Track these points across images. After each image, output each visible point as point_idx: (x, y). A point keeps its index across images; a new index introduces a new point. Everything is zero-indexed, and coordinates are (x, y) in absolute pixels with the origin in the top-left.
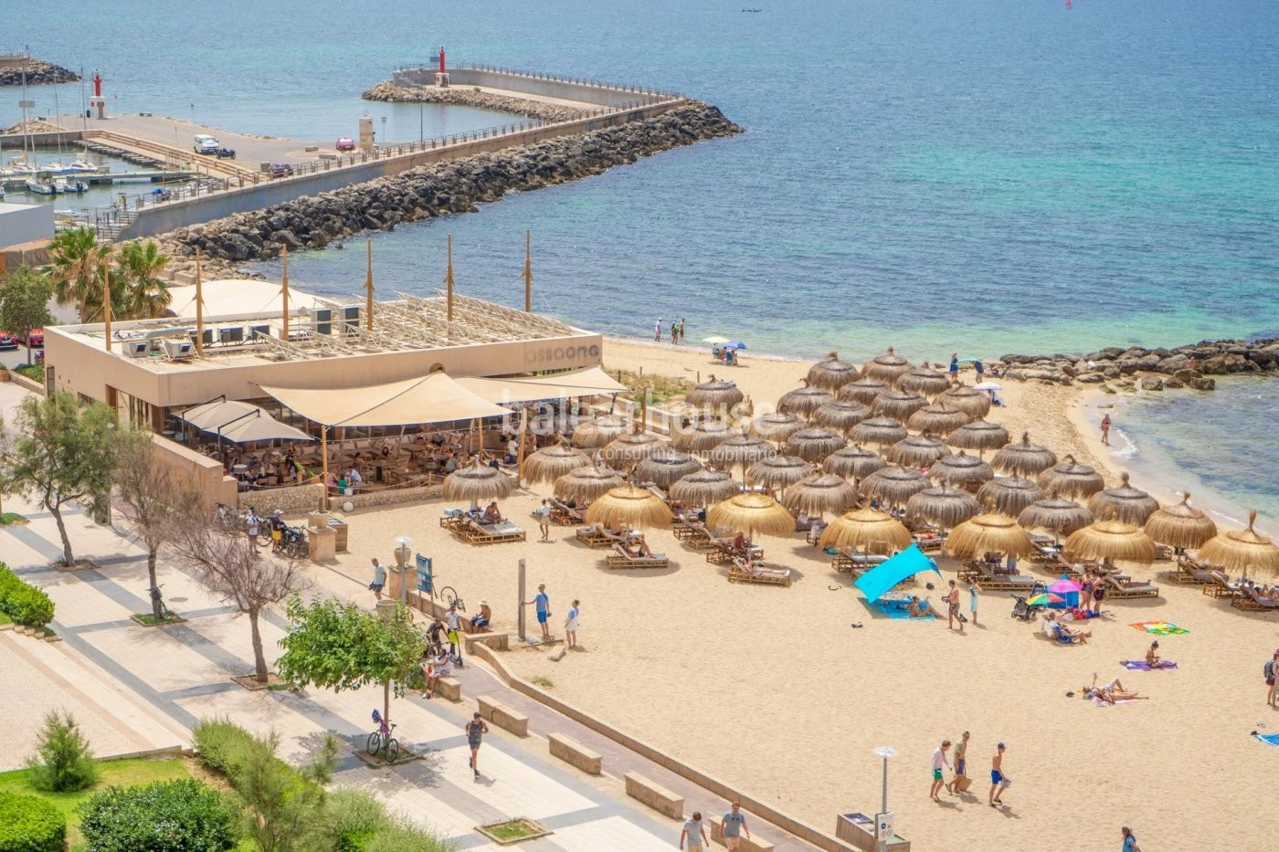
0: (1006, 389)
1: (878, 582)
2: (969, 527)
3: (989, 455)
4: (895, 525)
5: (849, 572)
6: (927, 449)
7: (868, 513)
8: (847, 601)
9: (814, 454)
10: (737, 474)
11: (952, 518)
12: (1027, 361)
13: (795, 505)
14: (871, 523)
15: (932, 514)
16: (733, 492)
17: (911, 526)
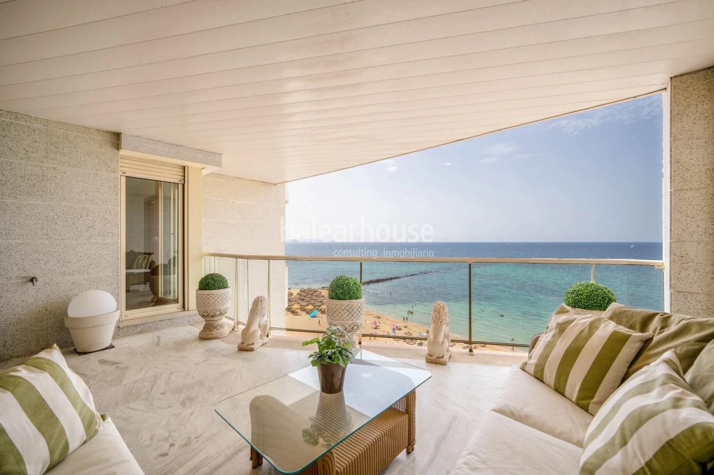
0: (322, 291)
1: (312, 314)
2: (322, 307)
3: (322, 298)
4: (313, 307)
5: (308, 313)
6: (315, 298)
7: (309, 306)
8: (308, 316)
9: (302, 300)
10: (293, 302)
11: (319, 306)
12: (324, 288)
13: (301, 306)
14: (310, 307)
15: (317, 306)
16: (293, 305)
17: (315, 307)
